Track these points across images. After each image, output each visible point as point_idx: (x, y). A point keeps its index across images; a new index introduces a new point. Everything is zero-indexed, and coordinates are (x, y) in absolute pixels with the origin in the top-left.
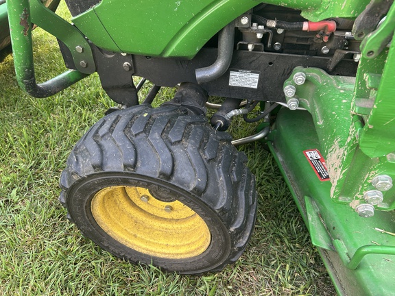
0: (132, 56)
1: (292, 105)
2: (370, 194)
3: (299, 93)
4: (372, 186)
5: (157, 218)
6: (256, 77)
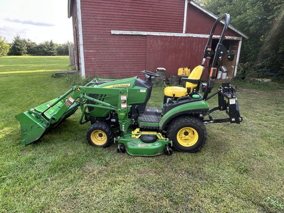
4: (123, 127)
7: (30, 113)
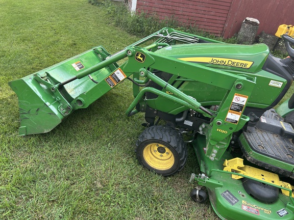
0: (157, 111)
1: (201, 133)
2: (213, 154)
3: (203, 130)
4: (213, 153)
5: (157, 158)
6: (192, 123)
7: (37, 81)
